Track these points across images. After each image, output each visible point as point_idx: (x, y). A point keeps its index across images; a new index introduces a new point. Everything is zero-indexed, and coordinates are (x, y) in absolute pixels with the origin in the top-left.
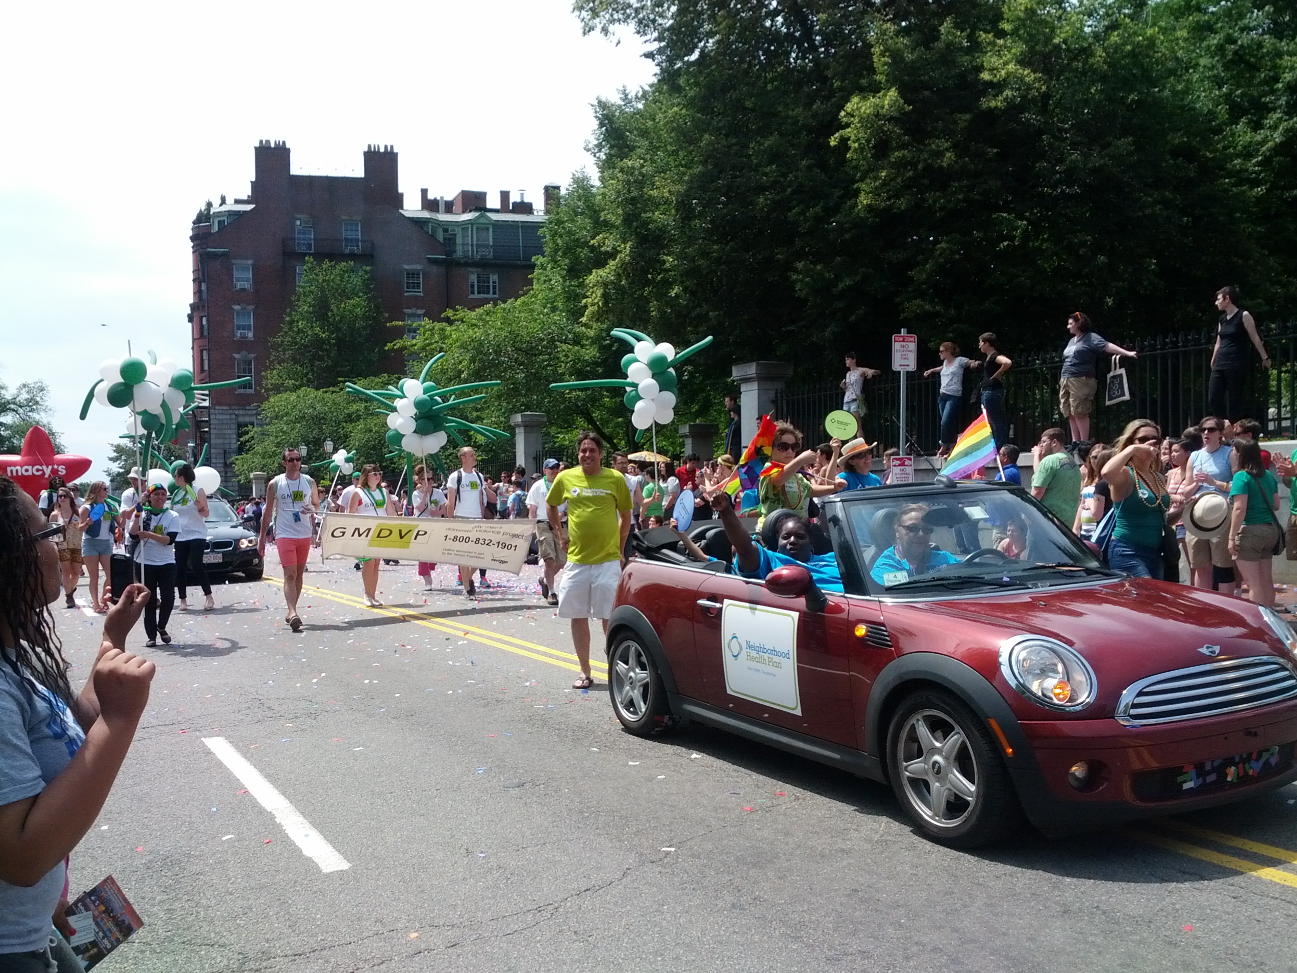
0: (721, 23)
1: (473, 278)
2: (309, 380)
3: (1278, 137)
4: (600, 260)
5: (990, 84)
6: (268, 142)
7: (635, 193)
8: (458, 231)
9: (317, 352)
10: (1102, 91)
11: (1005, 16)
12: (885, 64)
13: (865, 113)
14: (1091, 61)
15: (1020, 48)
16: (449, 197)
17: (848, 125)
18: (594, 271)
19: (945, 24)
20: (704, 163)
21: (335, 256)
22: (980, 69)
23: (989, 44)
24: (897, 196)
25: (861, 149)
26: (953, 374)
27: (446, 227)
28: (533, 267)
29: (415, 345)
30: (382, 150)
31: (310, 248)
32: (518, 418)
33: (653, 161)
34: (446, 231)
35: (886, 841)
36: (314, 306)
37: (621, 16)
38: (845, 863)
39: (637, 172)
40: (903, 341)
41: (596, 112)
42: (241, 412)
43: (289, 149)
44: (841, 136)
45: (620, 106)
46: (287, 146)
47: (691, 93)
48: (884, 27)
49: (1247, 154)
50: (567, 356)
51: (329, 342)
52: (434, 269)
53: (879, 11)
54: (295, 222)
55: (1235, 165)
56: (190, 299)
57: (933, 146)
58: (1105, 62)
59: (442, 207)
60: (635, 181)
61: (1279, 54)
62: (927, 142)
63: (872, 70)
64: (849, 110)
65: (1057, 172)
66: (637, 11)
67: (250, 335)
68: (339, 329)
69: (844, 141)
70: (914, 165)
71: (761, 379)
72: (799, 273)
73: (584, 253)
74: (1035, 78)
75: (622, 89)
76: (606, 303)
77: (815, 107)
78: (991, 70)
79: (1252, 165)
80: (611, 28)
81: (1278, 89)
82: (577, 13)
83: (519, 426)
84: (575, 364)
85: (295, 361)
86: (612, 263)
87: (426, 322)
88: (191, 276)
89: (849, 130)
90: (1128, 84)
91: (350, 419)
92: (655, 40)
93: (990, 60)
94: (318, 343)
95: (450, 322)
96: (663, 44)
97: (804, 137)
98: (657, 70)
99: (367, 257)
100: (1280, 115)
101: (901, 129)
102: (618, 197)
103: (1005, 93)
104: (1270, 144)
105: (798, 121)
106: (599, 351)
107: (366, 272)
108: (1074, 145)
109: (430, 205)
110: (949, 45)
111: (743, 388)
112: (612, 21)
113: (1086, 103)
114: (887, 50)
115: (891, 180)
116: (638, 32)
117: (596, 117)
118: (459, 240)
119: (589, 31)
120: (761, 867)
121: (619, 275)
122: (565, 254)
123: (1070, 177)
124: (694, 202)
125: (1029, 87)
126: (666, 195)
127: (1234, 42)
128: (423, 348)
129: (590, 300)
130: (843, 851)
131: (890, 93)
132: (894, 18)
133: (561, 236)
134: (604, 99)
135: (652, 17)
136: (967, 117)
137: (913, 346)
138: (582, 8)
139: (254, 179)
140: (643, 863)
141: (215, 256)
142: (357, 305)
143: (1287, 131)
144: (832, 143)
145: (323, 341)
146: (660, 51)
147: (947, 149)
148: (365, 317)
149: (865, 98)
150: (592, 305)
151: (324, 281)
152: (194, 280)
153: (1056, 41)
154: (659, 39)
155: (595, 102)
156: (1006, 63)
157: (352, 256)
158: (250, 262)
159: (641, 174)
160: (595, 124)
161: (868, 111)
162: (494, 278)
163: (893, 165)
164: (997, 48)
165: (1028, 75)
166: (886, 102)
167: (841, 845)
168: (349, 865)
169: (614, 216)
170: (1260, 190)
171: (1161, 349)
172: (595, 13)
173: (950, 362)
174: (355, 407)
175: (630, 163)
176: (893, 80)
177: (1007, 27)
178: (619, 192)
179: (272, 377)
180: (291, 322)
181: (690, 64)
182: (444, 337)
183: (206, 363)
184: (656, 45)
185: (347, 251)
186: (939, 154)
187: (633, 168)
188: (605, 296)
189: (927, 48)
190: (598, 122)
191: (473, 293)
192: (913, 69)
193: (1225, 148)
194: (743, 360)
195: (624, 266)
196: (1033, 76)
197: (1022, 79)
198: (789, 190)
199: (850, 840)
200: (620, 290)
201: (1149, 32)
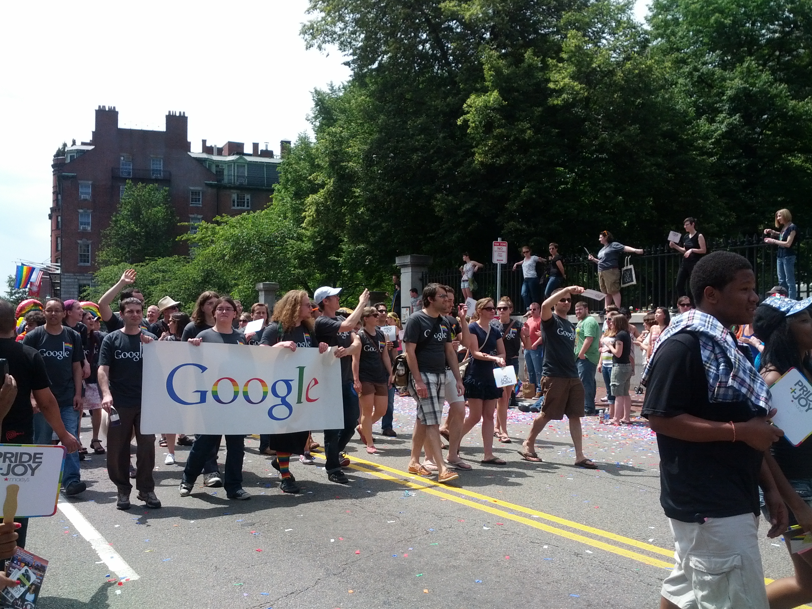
0: (392, 46)
1: (235, 196)
2: (126, 258)
3: (724, 127)
4: (314, 189)
5: (554, 90)
6: (104, 107)
7: (336, 149)
8: (225, 167)
9: (132, 240)
10: (620, 97)
11: (564, 49)
12: (491, 75)
13: (478, 105)
14: (614, 78)
15: (572, 69)
16: (220, 145)
17: (468, 112)
18: (310, 195)
19: (528, 52)
20: (380, 132)
21: (146, 180)
22: (548, 81)
23: (553, 66)
24: (498, 156)
25: (476, 127)
26: (530, 265)
27: (218, 164)
28: (273, 191)
29: (195, 238)
30: (178, 114)
31: (129, 175)
32: (261, 286)
33: (348, 129)
34: (217, 166)
35: (481, 560)
36: (131, 211)
37: (330, 39)
38: (455, 574)
39: (338, 136)
40: (500, 245)
41: (313, 97)
42: (81, 277)
43: (117, 112)
44: (464, 119)
45: (328, 94)
46: (116, 110)
47: (373, 88)
48: (491, 53)
49: (706, 137)
50: (293, 247)
51: (140, 234)
52: (210, 190)
53: (488, 43)
54: (120, 159)
55: (699, 144)
56: (51, 205)
57: (520, 126)
58: (622, 79)
59: (215, 151)
60: (337, 141)
61: (724, 79)
62: (516, 124)
63: (483, 79)
64: (469, 103)
65: (594, 145)
66: (339, 36)
67: (89, 228)
68: (147, 226)
69: (466, 122)
70: (508, 137)
71: (414, 265)
72: (438, 201)
73: (304, 184)
74: (581, 88)
75: (330, 83)
76: (318, 215)
77: (448, 100)
78: (555, 82)
79: (709, 144)
80: (324, 46)
81: (724, 100)
82: (302, 36)
83: (261, 290)
84: (297, 252)
85: (118, 245)
86: (322, 191)
87: (204, 224)
88: (51, 190)
89: (469, 115)
90: (636, 93)
91: (152, 283)
92: (350, 55)
93: (554, 76)
94: (133, 234)
95: (218, 223)
96: (355, 57)
97: (441, 118)
98: (352, 73)
99: (166, 181)
100: (724, 115)
101: (500, 116)
102: (326, 150)
103: (563, 96)
104: (719, 132)
105: (438, 108)
106: (313, 245)
107: (166, 191)
108: (605, 129)
109: (208, 150)
110: (530, 65)
111: (402, 271)
112: (324, 42)
113: (611, 103)
114: (492, 67)
115: (495, 146)
116: (341, 49)
117: (314, 100)
118: (226, 172)
119: (310, 47)
120: (403, 578)
121: (326, 198)
122: (292, 185)
123: (601, 148)
124: (374, 156)
125: (578, 93)
126: (356, 151)
127: (698, 70)
128: (201, 240)
129: (307, 213)
130: (454, 566)
131: (494, 93)
132: (497, 47)
133: (290, 173)
134: (318, 89)
135: (349, 40)
136: (540, 109)
137: (505, 249)
138: (306, 33)
139: (94, 130)
140: (328, 575)
141: (67, 178)
142: (159, 211)
143: (729, 124)
144: (459, 123)
145: (136, 233)
146: (354, 61)
147: (528, 128)
148: (164, 219)
149: (479, 96)
150: (309, 216)
151: (138, 196)
152: (54, 193)
153: (594, 65)
154: (353, 54)
155: (313, 91)
156: (563, 78)
157: (156, 180)
158: (90, 182)
159: (341, 137)
160: (313, 104)
161: (480, 104)
162: (248, 197)
163: (495, 137)
164: (558, 69)
165: (577, 86)
166: (491, 99)
167: (453, 563)
168: (139, 577)
169: (324, 162)
170: (714, 159)
171: (654, 254)
172: (314, 37)
173: (528, 258)
174: (156, 275)
175: (334, 130)
176: (496, 85)
177: (565, 56)
178: (327, 147)
179: (102, 255)
180: (116, 221)
181: (372, 70)
182: (214, 233)
183: (60, 245)
184: (351, 58)
185: (154, 177)
186: (523, 131)
187: (336, 133)
188: (317, 210)
189: (517, 67)
190: (315, 103)
191: (234, 206)
192: (509, 79)
193: (693, 133)
194: (402, 254)
195: (329, 193)
196: (580, 86)
197: (573, 88)
198: (432, 151)
199: (459, 559)
200: (327, 208)
201: (649, 62)
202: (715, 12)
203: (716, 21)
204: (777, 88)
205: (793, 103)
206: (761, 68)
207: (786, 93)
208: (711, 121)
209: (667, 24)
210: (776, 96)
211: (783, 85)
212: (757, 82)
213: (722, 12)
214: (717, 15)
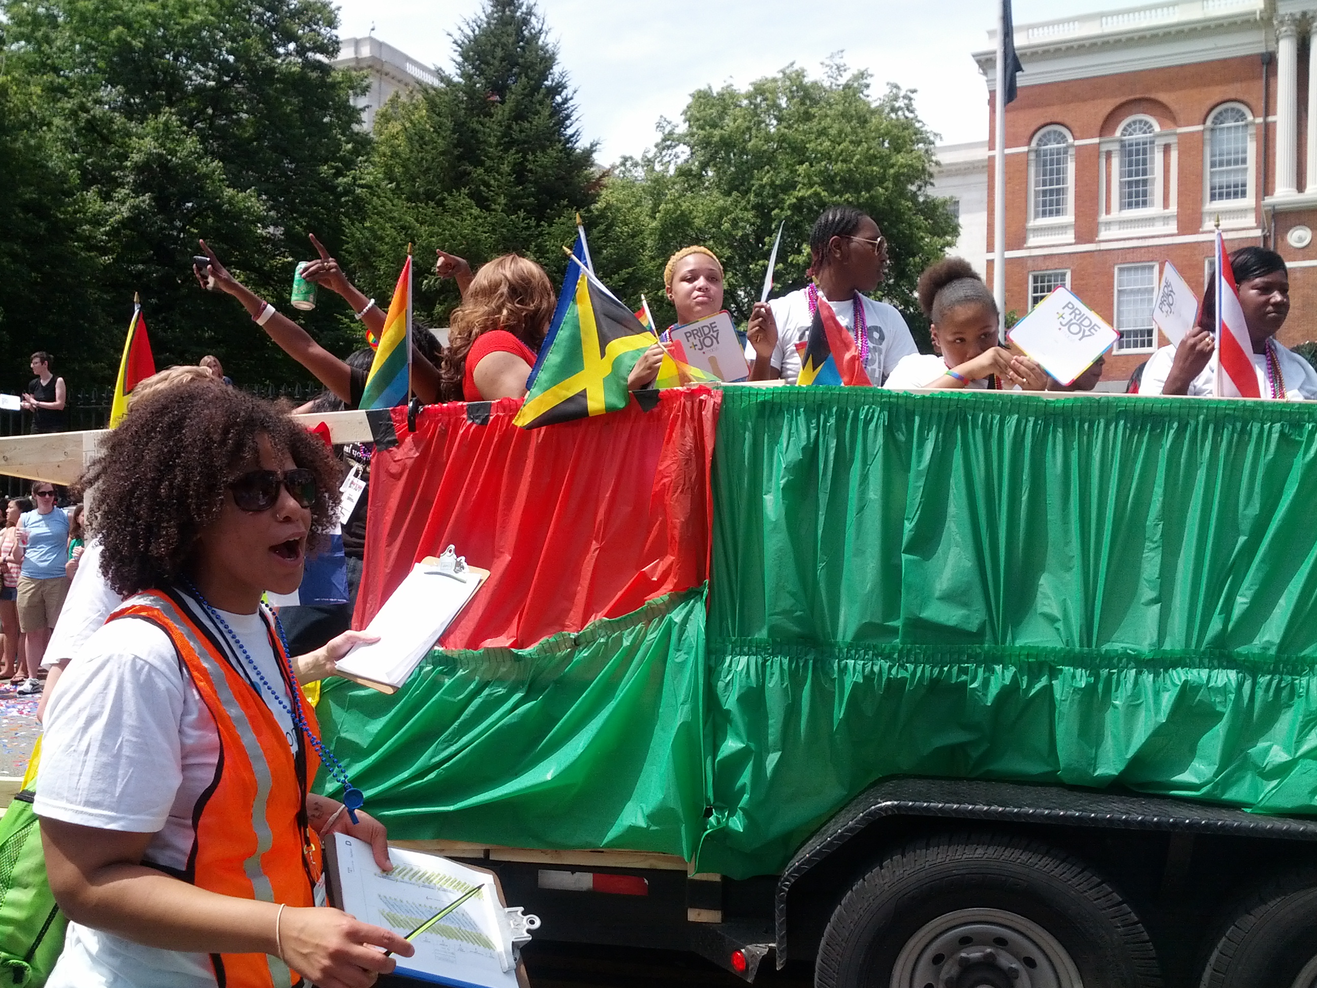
3: (125, 211)
49: (97, 221)
55: (84, 230)
61: (129, 135)
79: (100, 233)
81: (126, 167)
100: (127, 192)
104: (118, 217)
127: (87, 111)
143: (134, 207)
170: (107, 259)
193: (75, 212)
202: (118, 24)
203: (119, 38)
204: (207, 165)
205: (229, 192)
206: (185, 128)
207: (220, 174)
208: (106, 197)
209: (36, 21)
210: (206, 176)
211: (216, 162)
212: (178, 148)
213: (128, 25)
214: (120, 28)
